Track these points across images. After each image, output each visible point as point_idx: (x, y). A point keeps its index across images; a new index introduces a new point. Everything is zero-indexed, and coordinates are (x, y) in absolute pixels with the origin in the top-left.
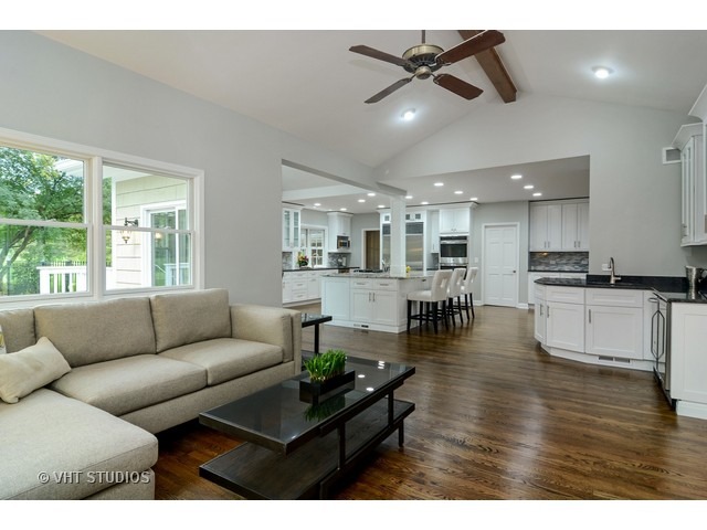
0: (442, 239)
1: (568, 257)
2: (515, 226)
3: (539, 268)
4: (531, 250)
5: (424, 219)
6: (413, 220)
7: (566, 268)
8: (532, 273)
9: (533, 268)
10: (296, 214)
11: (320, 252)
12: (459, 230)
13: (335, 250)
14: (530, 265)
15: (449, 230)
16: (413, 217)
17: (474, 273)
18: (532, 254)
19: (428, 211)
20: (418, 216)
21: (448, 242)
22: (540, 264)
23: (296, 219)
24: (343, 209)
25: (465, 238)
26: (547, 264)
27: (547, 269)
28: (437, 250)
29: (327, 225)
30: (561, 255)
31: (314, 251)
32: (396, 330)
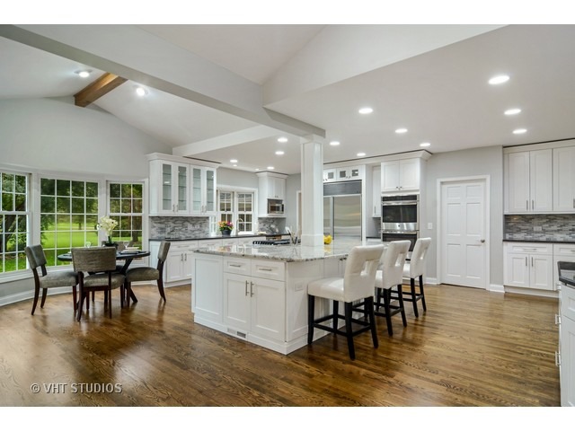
0: (384, 199)
1: (560, 221)
2: (485, 180)
3: (517, 236)
4: (507, 213)
5: (362, 176)
6: (349, 177)
7: (558, 237)
8: (510, 245)
9: (508, 237)
10: (210, 174)
11: (249, 218)
12: (406, 187)
13: (265, 215)
14: (505, 232)
15: (393, 188)
16: (349, 174)
17: (425, 246)
18: (507, 218)
19: (366, 165)
20: (355, 173)
21: (393, 203)
22: (519, 231)
23: (210, 180)
24: (271, 168)
25: (414, 197)
26: (530, 232)
27: (529, 237)
28: (379, 213)
29: (258, 186)
30: (550, 218)
31: (242, 216)
32: (284, 349)
